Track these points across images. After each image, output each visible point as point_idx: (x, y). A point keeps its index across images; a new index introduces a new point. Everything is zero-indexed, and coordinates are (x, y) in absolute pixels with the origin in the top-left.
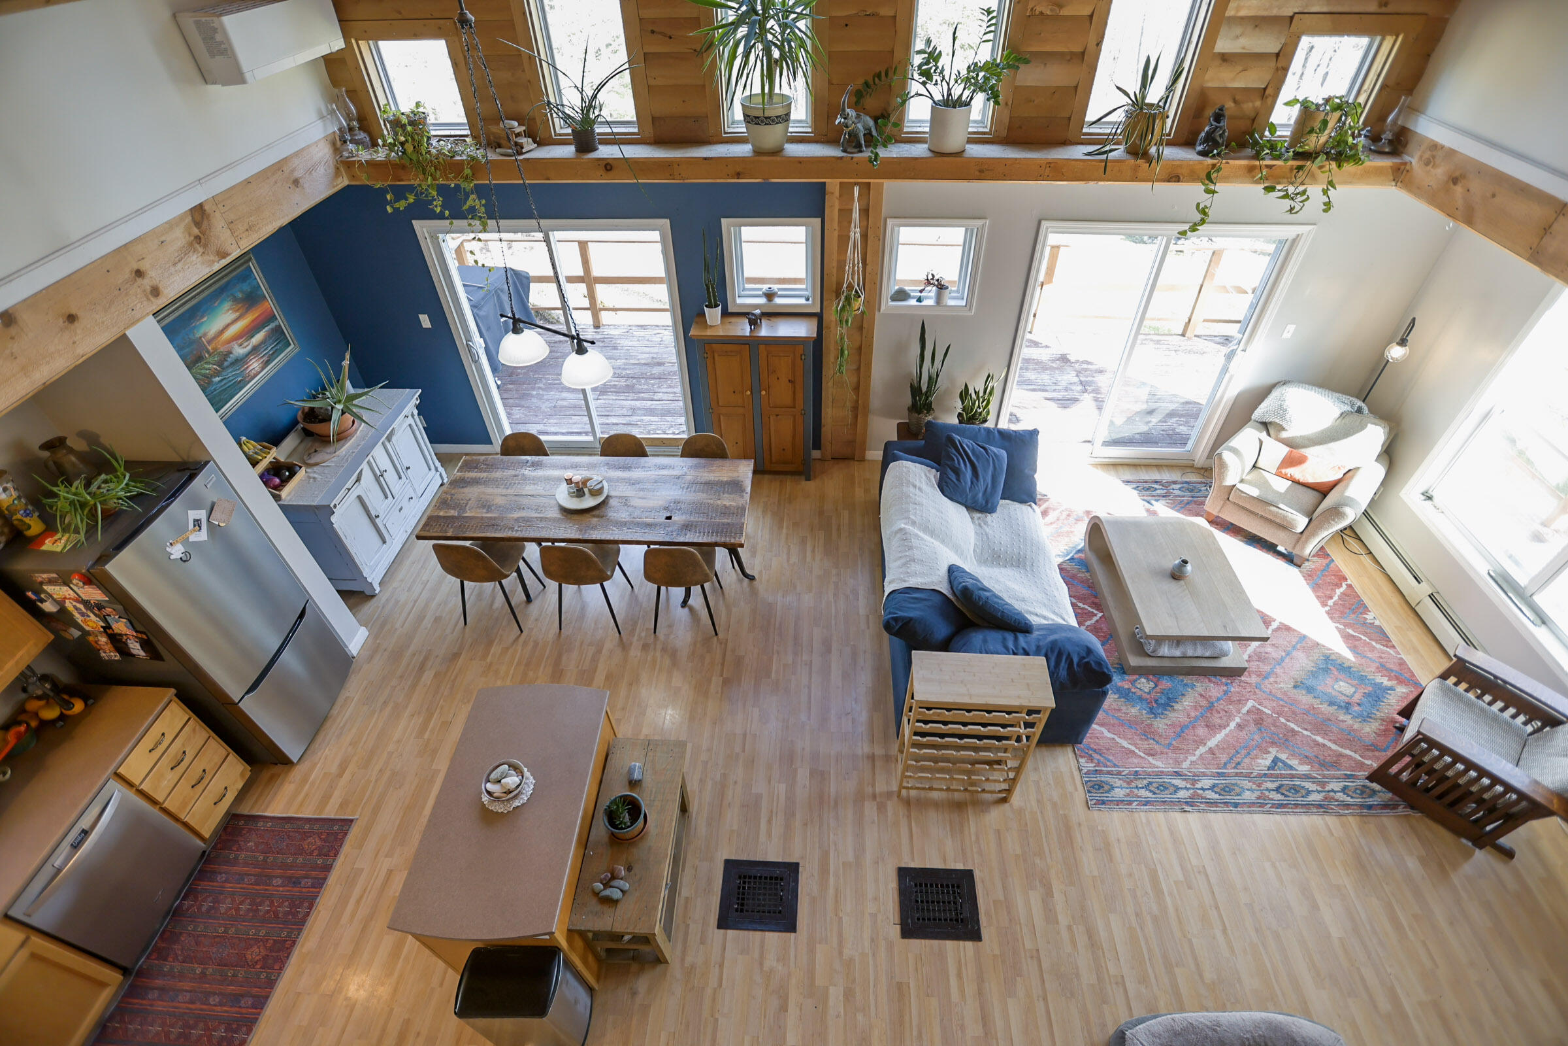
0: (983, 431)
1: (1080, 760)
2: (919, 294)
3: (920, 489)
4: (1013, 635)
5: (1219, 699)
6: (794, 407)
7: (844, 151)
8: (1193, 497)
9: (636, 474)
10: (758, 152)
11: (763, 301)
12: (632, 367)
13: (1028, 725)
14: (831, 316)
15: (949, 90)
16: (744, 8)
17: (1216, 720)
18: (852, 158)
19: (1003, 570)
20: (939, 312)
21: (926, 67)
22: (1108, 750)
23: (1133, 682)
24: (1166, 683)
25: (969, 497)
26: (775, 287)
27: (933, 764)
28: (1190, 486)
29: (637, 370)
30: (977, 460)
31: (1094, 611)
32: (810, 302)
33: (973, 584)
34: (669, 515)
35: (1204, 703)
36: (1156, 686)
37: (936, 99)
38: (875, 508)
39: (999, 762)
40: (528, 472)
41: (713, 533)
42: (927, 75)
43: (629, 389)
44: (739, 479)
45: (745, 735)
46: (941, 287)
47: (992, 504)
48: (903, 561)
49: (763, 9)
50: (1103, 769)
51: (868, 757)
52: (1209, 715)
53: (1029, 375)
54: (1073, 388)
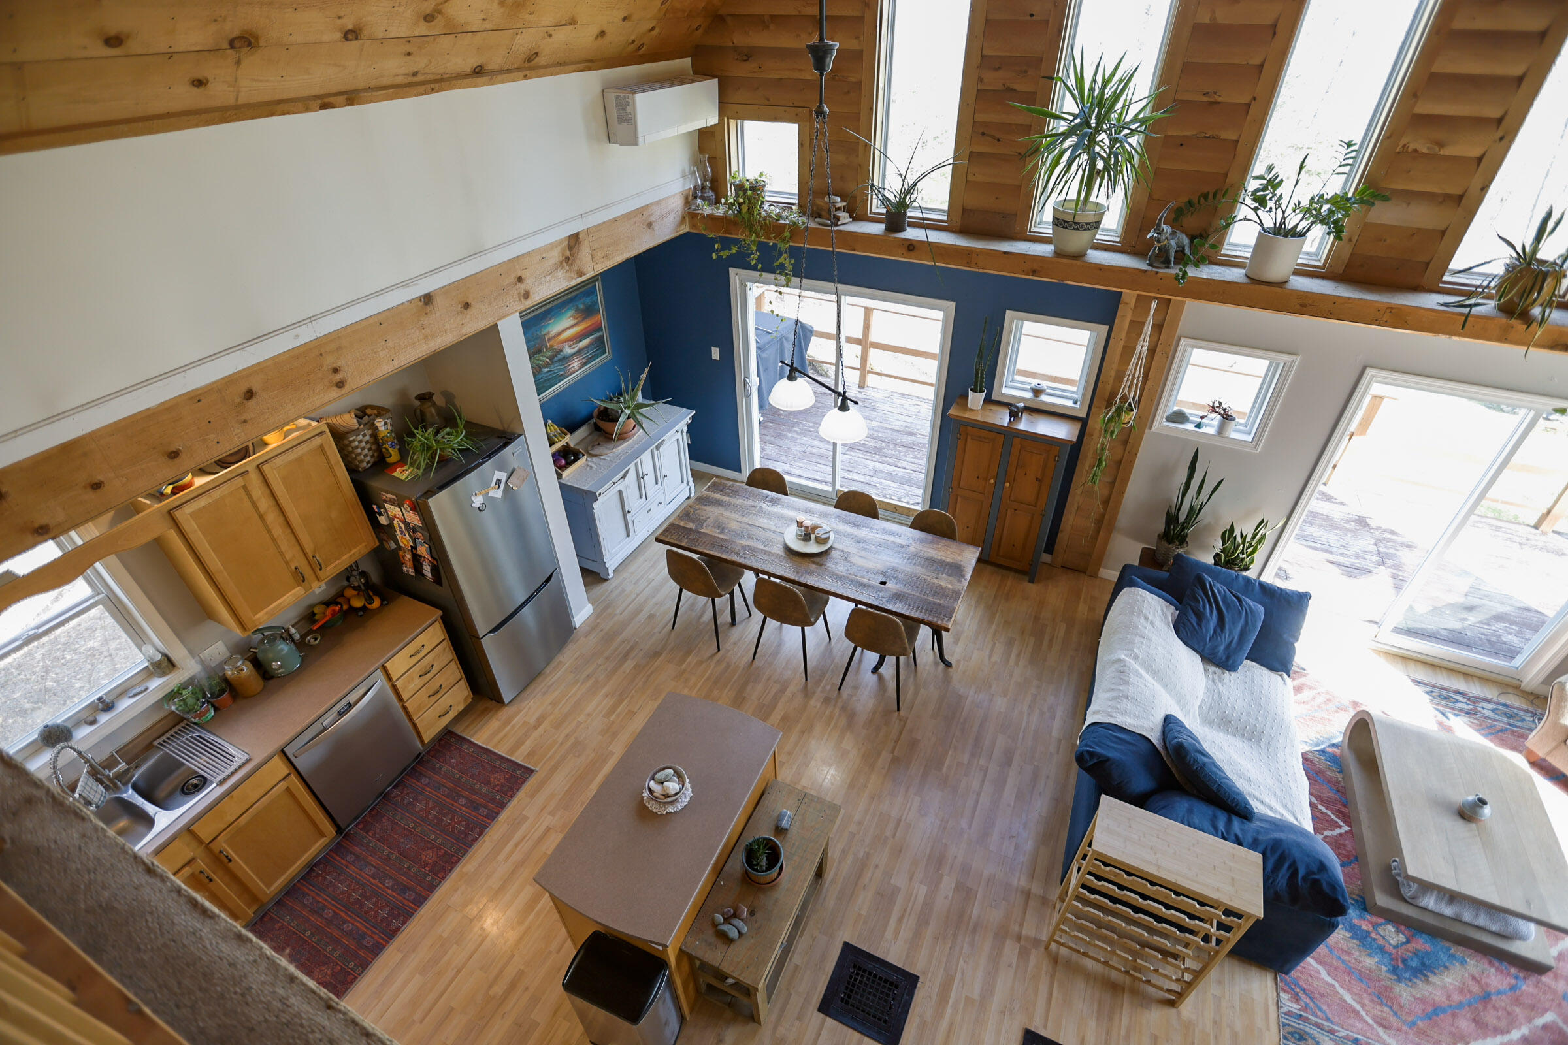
0: (1241, 579)
1: (1282, 994)
2: (1200, 420)
3: (1152, 623)
4: (1226, 814)
5: (1499, 993)
6: (1035, 506)
7: (1150, 265)
8: (1510, 725)
9: (863, 533)
10: (1058, 254)
11: (1029, 395)
12: (885, 431)
13: (1221, 926)
14: (1096, 424)
15: (1284, 218)
16: (1078, 121)
17: (1490, 1017)
18: (1157, 273)
19: (1231, 739)
20: (1219, 442)
21: (1261, 193)
22: (1323, 996)
23: (1375, 926)
24: (1422, 943)
25: (1208, 646)
26: (1045, 384)
27: (1095, 927)
28: (1509, 711)
29: (888, 435)
30: (1227, 609)
31: (1339, 821)
32: (1077, 406)
33: (1190, 744)
34: (884, 580)
35: (1475, 989)
36: (1408, 941)
37: (1266, 226)
38: (1097, 629)
39: (1175, 956)
40: (765, 506)
41: (922, 609)
42: (1261, 201)
43: (877, 451)
44: (962, 563)
45: (899, 821)
46: (1227, 417)
47: (1234, 661)
48: (1114, 694)
49: (1097, 123)
50: (1310, 1017)
51: (1022, 892)
52: (1481, 1007)
53: (1314, 531)
54: (1367, 557)
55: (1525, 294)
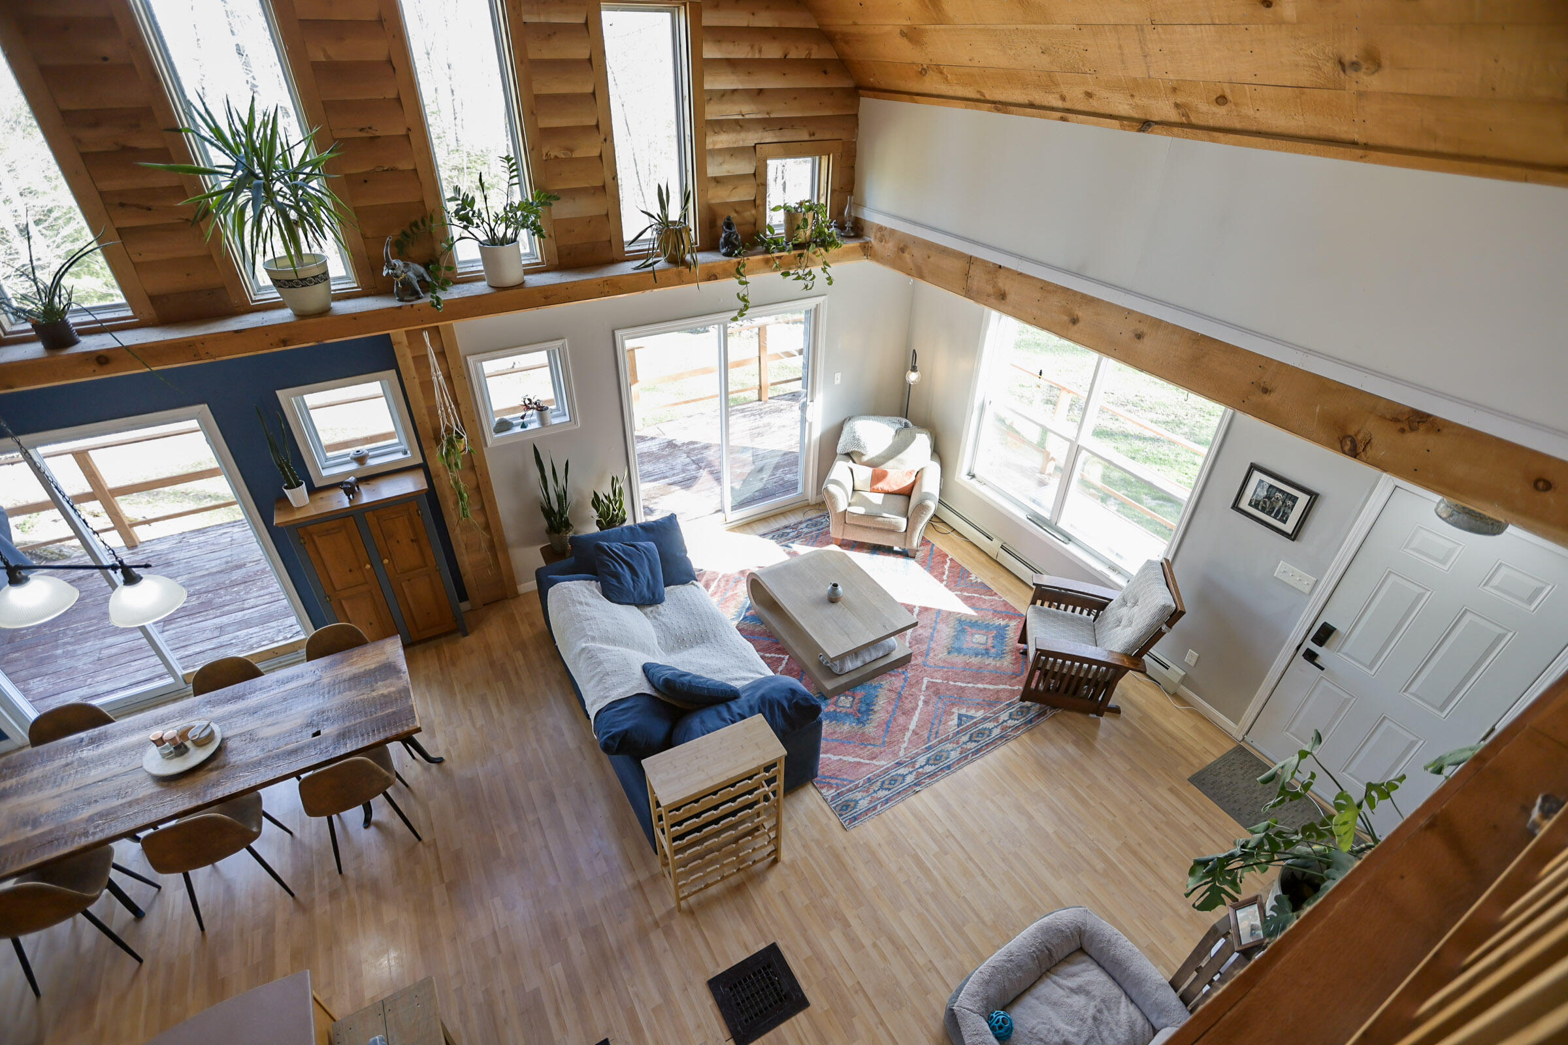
0: (626, 531)
1: (823, 791)
2: (522, 420)
3: (587, 604)
4: (724, 706)
5: (903, 688)
6: (427, 566)
7: (401, 300)
8: (818, 530)
10: (301, 315)
11: (354, 466)
12: (204, 579)
13: (769, 782)
14: (437, 462)
15: (492, 230)
16: (240, 173)
17: (908, 706)
18: (412, 306)
19: (692, 651)
20: (547, 432)
21: (463, 212)
22: (840, 771)
23: (835, 704)
24: (860, 693)
25: (636, 594)
26: (364, 448)
27: (700, 861)
28: (813, 522)
29: (210, 582)
30: (631, 559)
31: (780, 656)
32: (409, 455)
33: (672, 674)
34: (315, 730)
35: (894, 696)
36: (854, 698)
37: (481, 240)
38: (547, 639)
39: (757, 829)
40: (87, 753)
41: (378, 729)
42: (467, 220)
43: (207, 606)
44: (390, 660)
45: (494, 933)
46: (541, 409)
47: (659, 594)
48: (596, 679)
49: (264, 172)
50: (843, 789)
51: (634, 888)
52: (901, 704)
53: (648, 467)
54: (689, 468)
55: (676, 248)
